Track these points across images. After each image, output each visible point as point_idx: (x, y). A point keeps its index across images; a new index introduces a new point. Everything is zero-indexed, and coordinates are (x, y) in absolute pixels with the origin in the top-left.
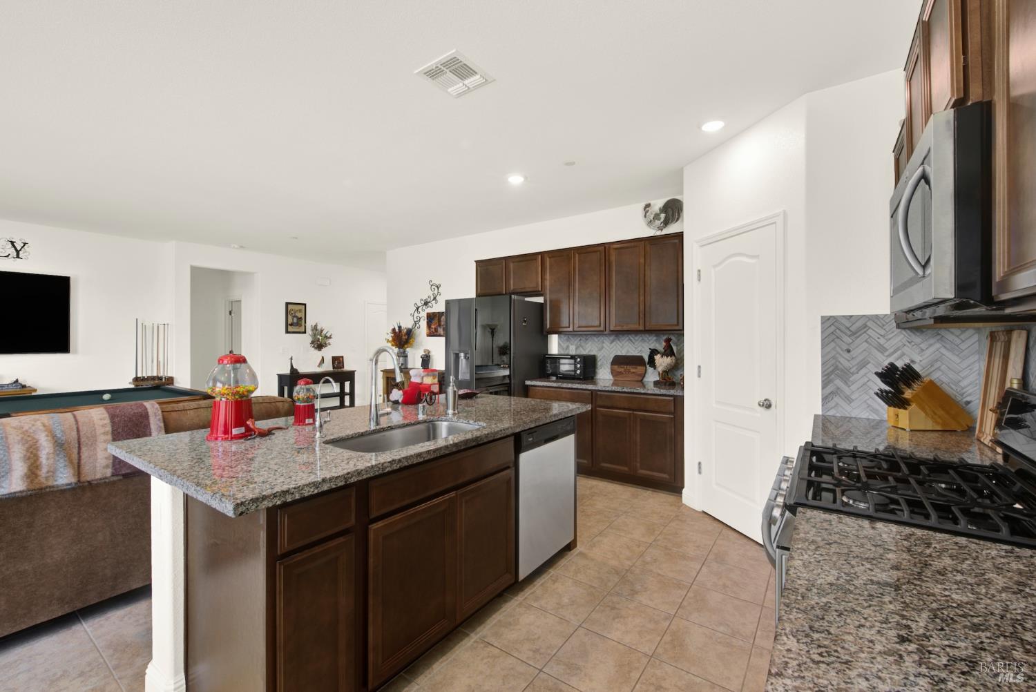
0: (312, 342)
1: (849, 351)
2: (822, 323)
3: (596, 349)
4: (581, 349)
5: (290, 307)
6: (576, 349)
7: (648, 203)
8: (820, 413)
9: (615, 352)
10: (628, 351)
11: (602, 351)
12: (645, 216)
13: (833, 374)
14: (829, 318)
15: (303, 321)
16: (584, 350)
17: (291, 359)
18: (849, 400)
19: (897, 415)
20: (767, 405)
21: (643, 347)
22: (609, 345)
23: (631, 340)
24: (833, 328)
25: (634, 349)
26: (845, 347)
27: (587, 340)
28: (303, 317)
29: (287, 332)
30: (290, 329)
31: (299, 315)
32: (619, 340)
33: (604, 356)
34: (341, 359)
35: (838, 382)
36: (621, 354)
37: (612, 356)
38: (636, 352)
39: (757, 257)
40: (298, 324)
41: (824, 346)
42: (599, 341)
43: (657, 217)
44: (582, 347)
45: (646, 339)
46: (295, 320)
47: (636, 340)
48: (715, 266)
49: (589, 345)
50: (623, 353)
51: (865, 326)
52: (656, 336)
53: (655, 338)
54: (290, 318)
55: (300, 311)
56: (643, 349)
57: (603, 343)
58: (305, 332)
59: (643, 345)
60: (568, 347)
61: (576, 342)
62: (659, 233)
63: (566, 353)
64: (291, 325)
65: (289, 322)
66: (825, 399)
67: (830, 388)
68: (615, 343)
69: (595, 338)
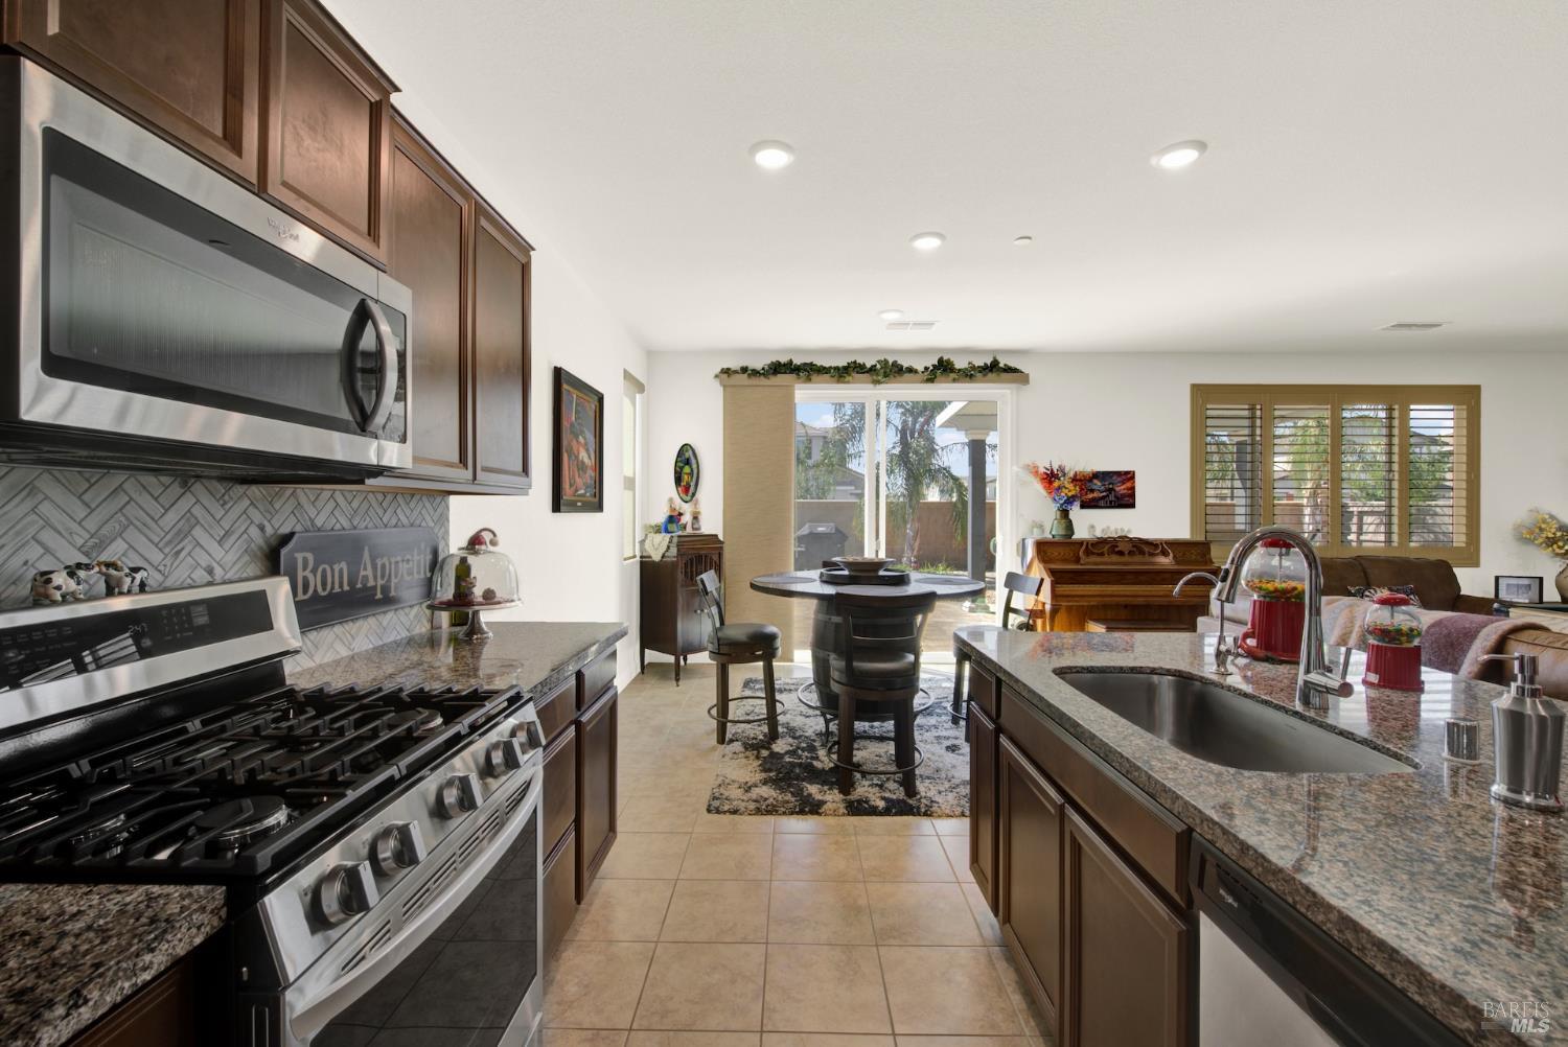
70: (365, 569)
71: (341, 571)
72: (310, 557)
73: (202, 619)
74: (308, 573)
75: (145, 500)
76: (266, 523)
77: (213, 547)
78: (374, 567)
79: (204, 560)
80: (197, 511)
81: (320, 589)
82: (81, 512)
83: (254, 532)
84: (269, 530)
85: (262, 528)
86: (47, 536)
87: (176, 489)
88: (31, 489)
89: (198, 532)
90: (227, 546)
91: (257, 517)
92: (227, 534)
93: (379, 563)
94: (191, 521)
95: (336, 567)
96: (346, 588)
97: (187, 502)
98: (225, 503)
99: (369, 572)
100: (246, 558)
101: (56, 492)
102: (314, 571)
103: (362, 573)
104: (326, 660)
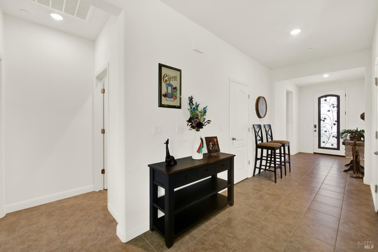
0: (190, 121)
5: (164, 70)
15: (178, 92)
17: (167, 143)
28: (178, 88)
29: (161, 105)
30: (165, 101)
31: (175, 84)
34: (215, 140)
40: (172, 96)
46: (170, 91)
54: (164, 85)
55: (175, 78)
58: (179, 107)
64: (165, 96)
65: (163, 92)
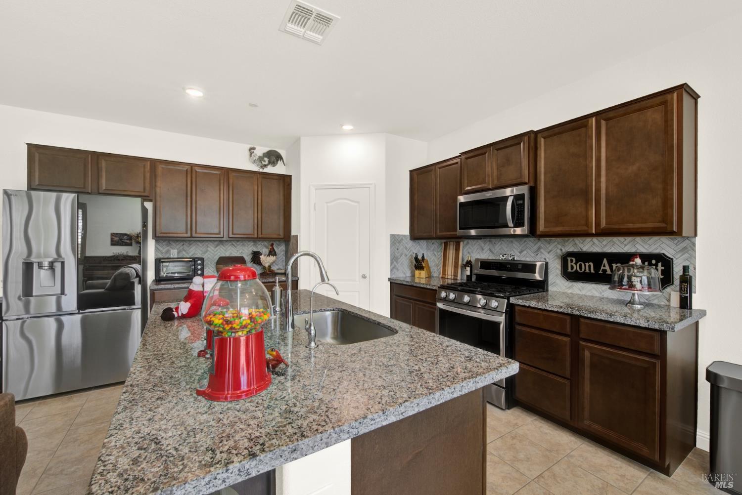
1: (398, 249)
2: (391, 237)
3: (201, 252)
4: (184, 253)
6: (178, 253)
7: (253, 146)
8: (389, 277)
9: (219, 254)
10: (231, 253)
11: (207, 254)
12: (251, 155)
13: (394, 259)
14: (393, 235)
16: (187, 253)
18: (398, 270)
19: (420, 273)
20: (364, 277)
21: (243, 250)
22: (213, 249)
23: (233, 245)
24: (393, 240)
25: (236, 251)
26: (397, 248)
27: (190, 245)
32: (223, 245)
33: (209, 258)
35: (395, 263)
36: (224, 256)
37: (217, 258)
38: (238, 253)
39: (358, 202)
41: (391, 247)
42: (203, 245)
43: (261, 159)
44: (185, 251)
45: (245, 244)
47: (238, 245)
48: (327, 203)
49: (192, 249)
50: (227, 254)
51: (402, 239)
52: (254, 241)
53: (252, 243)
56: (244, 252)
57: (208, 247)
59: (243, 248)
60: (168, 251)
61: (178, 247)
62: (261, 170)
63: (166, 257)
66: (391, 270)
67: (393, 266)
68: (219, 247)
69: (200, 245)
70: (604, 266)
71: (590, 266)
72: (574, 260)
73: (520, 267)
74: (573, 264)
75: (530, 243)
76: (563, 249)
77: (546, 254)
78: (611, 268)
79: (544, 257)
80: (541, 245)
81: (578, 269)
82: (519, 246)
83: (559, 251)
84: (564, 250)
85: (561, 250)
86: (514, 249)
87: (537, 240)
88: (512, 242)
89: (542, 250)
90: (550, 254)
91: (560, 247)
92: (550, 251)
93: (614, 265)
94: (539, 248)
95: (587, 264)
96: (592, 271)
97: (539, 244)
98: (549, 243)
99: (607, 268)
100: (556, 257)
101: (516, 243)
102: (576, 264)
103: (602, 268)
104: (587, 294)
